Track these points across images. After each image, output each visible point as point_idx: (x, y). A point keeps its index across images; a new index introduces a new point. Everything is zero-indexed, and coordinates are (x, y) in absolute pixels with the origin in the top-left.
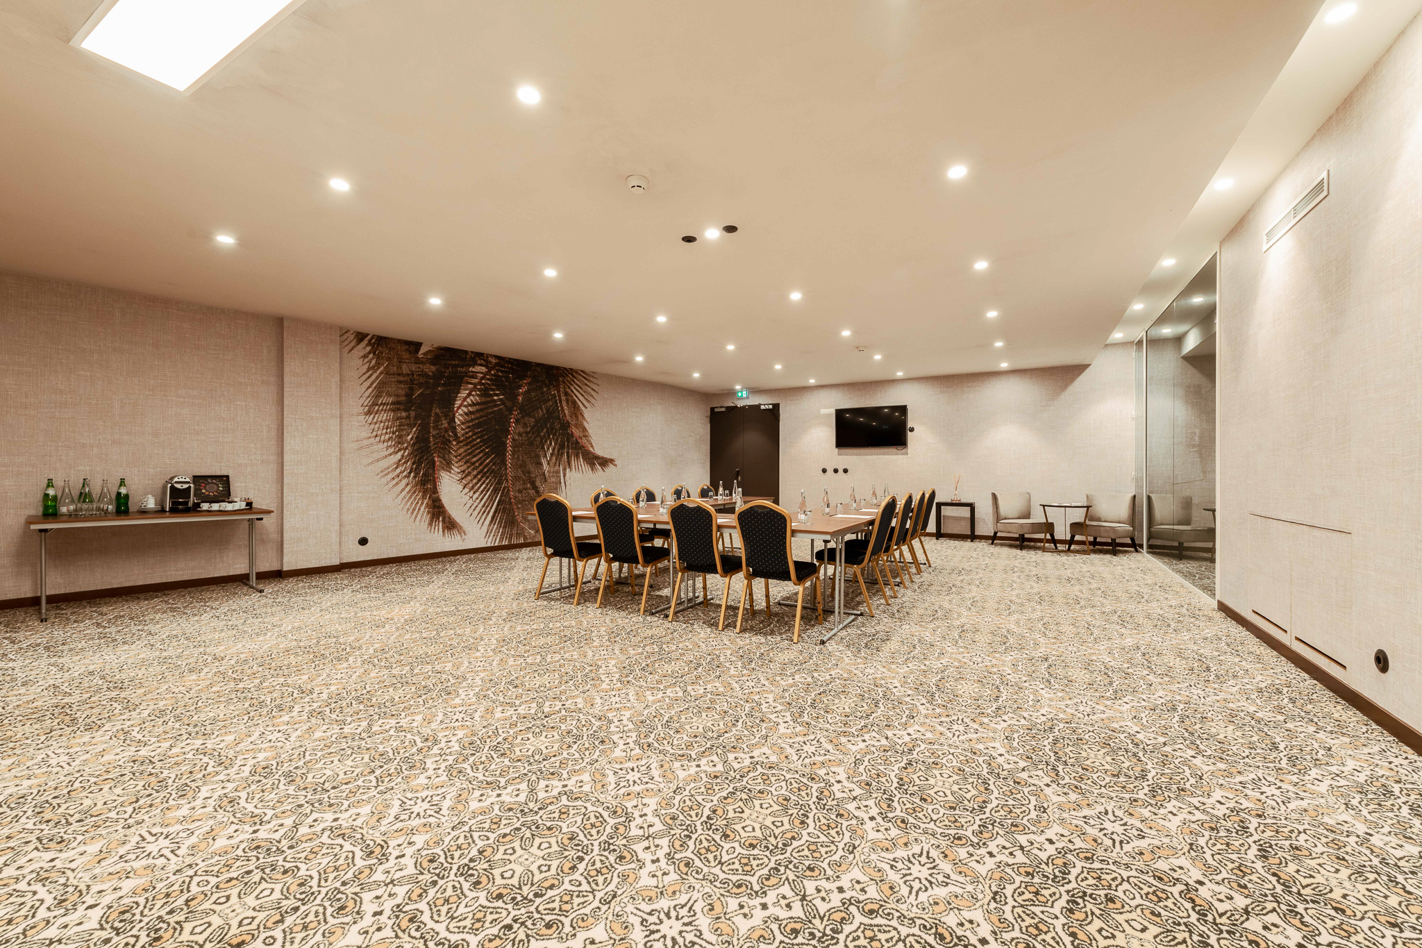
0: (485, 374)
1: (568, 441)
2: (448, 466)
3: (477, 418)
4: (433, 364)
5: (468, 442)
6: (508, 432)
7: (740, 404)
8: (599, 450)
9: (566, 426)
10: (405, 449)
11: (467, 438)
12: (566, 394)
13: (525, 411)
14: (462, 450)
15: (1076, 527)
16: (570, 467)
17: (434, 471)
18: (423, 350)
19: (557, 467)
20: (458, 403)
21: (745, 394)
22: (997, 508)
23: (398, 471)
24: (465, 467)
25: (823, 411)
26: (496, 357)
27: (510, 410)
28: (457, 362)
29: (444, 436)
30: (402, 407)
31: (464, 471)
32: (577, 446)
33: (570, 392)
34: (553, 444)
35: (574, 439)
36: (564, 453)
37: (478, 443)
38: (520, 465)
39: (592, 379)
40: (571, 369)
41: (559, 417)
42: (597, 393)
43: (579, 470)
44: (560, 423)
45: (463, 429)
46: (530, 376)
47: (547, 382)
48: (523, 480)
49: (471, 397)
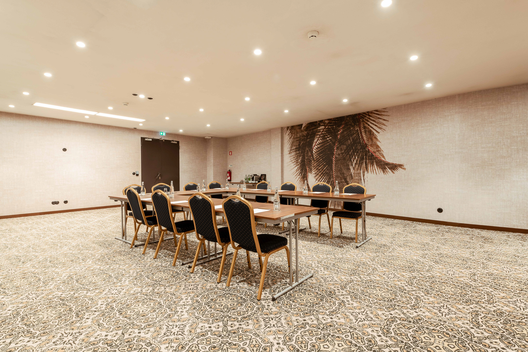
0: (324, 129)
1: (366, 155)
2: (311, 171)
3: (321, 150)
4: (306, 131)
5: (317, 160)
6: (333, 154)
9: (364, 147)
10: (299, 165)
11: (317, 159)
12: (365, 127)
13: (341, 142)
14: (315, 164)
16: (367, 170)
17: (307, 173)
18: (303, 126)
19: (359, 171)
20: (314, 144)
23: (297, 173)
24: (317, 171)
26: (328, 120)
27: (334, 144)
28: (313, 128)
29: (309, 159)
30: (297, 150)
31: (316, 173)
32: (372, 157)
33: (367, 126)
34: (356, 158)
35: (370, 153)
36: (363, 162)
37: (321, 161)
38: (339, 170)
39: (383, 113)
40: (368, 112)
41: (360, 143)
42: (388, 121)
43: (373, 173)
44: (361, 145)
45: (316, 155)
46: (344, 124)
47: (353, 124)
48: (341, 178)
49: (319, 141)
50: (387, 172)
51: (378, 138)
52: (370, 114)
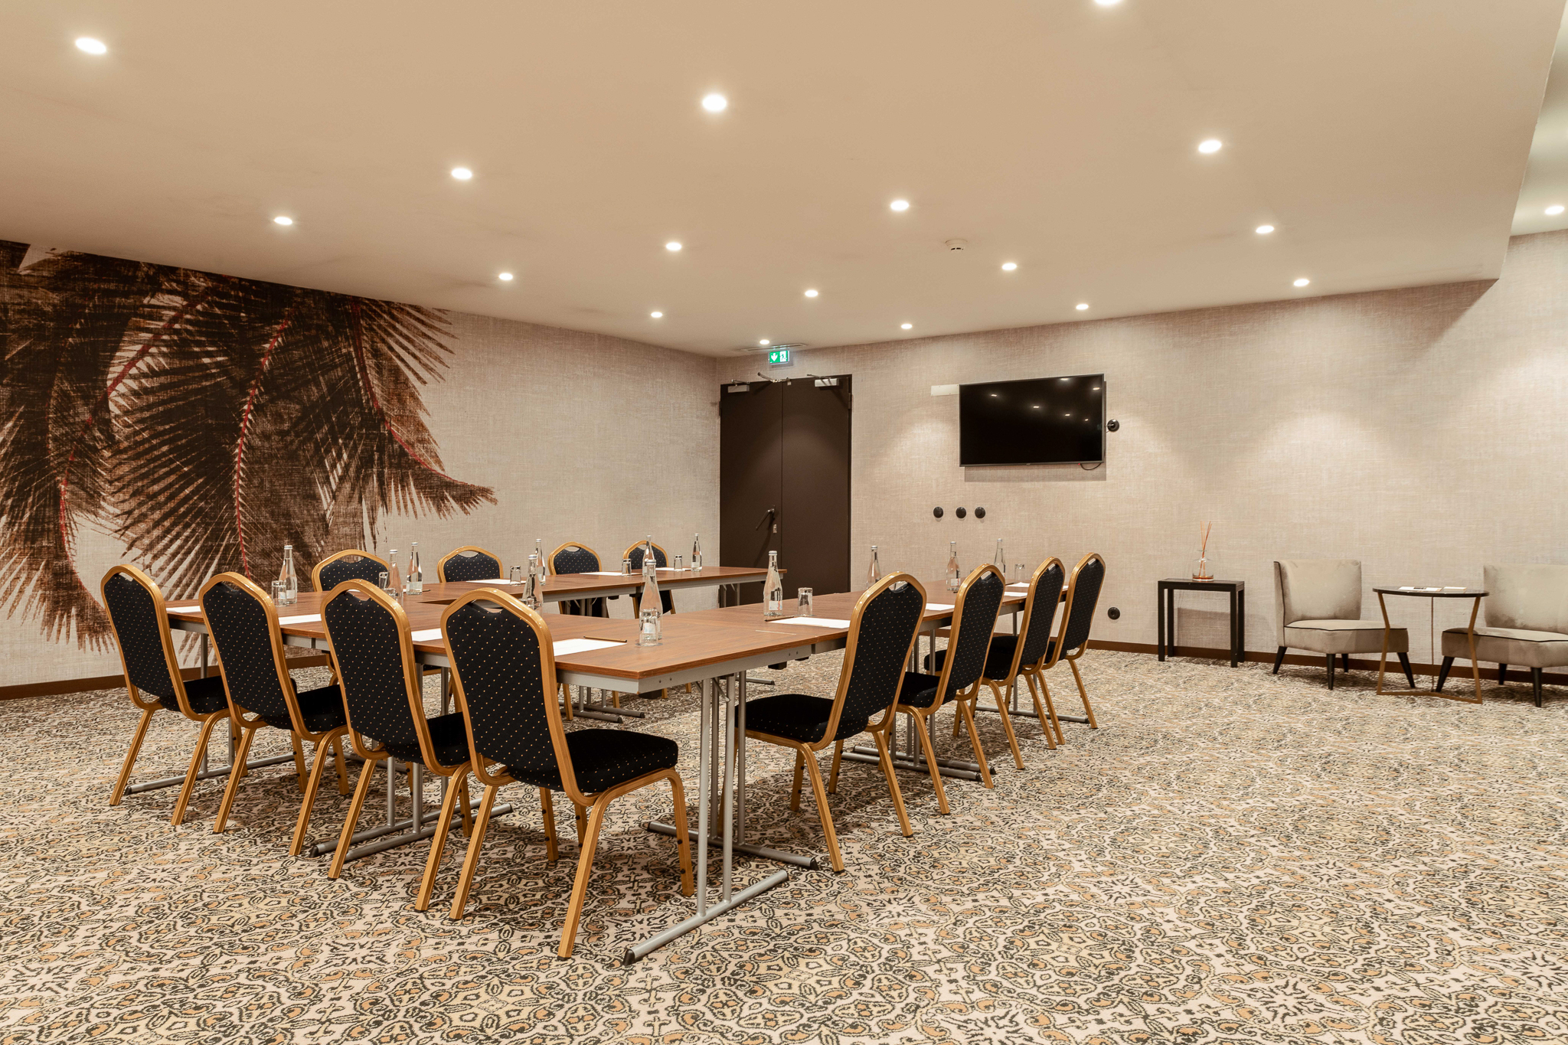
0: (180, 312)
1: (381, 450)
2: (92, 500)
3: (163, 403)
4: (54, 290)
5: (138, 451)
6: (238, 432)
7: (777, 377)
8: (453, 471)
9: (375, 420)
11: (137, 444)
12: (376, 353)
13: (275, 387)
15: (1457, 639)
16: (385, 504)
17: (57, 511)
18: (30, 259)
19: (354, 505)
20: (115, 370)
21: (784, 356)
22: (1284, 595)
24: (133, 503)
25: (938, 390)
26: (208, 276)
27: (242, 387)
28: (112, 286)
29: (81, 440)
31: (129, 513)
32: (403, 460)
33: (385, 349)
34: (345, 456)
35: (396, 446)
36: (371, 475)
37: (164, 454)
38: (267, 500)
39: (437, 324)
40: (388, 303)
41: (359, 402)
42: (451, 352)
43: (407, 511)
44: (362, 414)
45: (127, 426)
46: (289, 317)
47: (330, 328)
48: (273, 531)
49: (148, 359)
50: (448, 510)
51: (423, 399)
52: (395, 313)
